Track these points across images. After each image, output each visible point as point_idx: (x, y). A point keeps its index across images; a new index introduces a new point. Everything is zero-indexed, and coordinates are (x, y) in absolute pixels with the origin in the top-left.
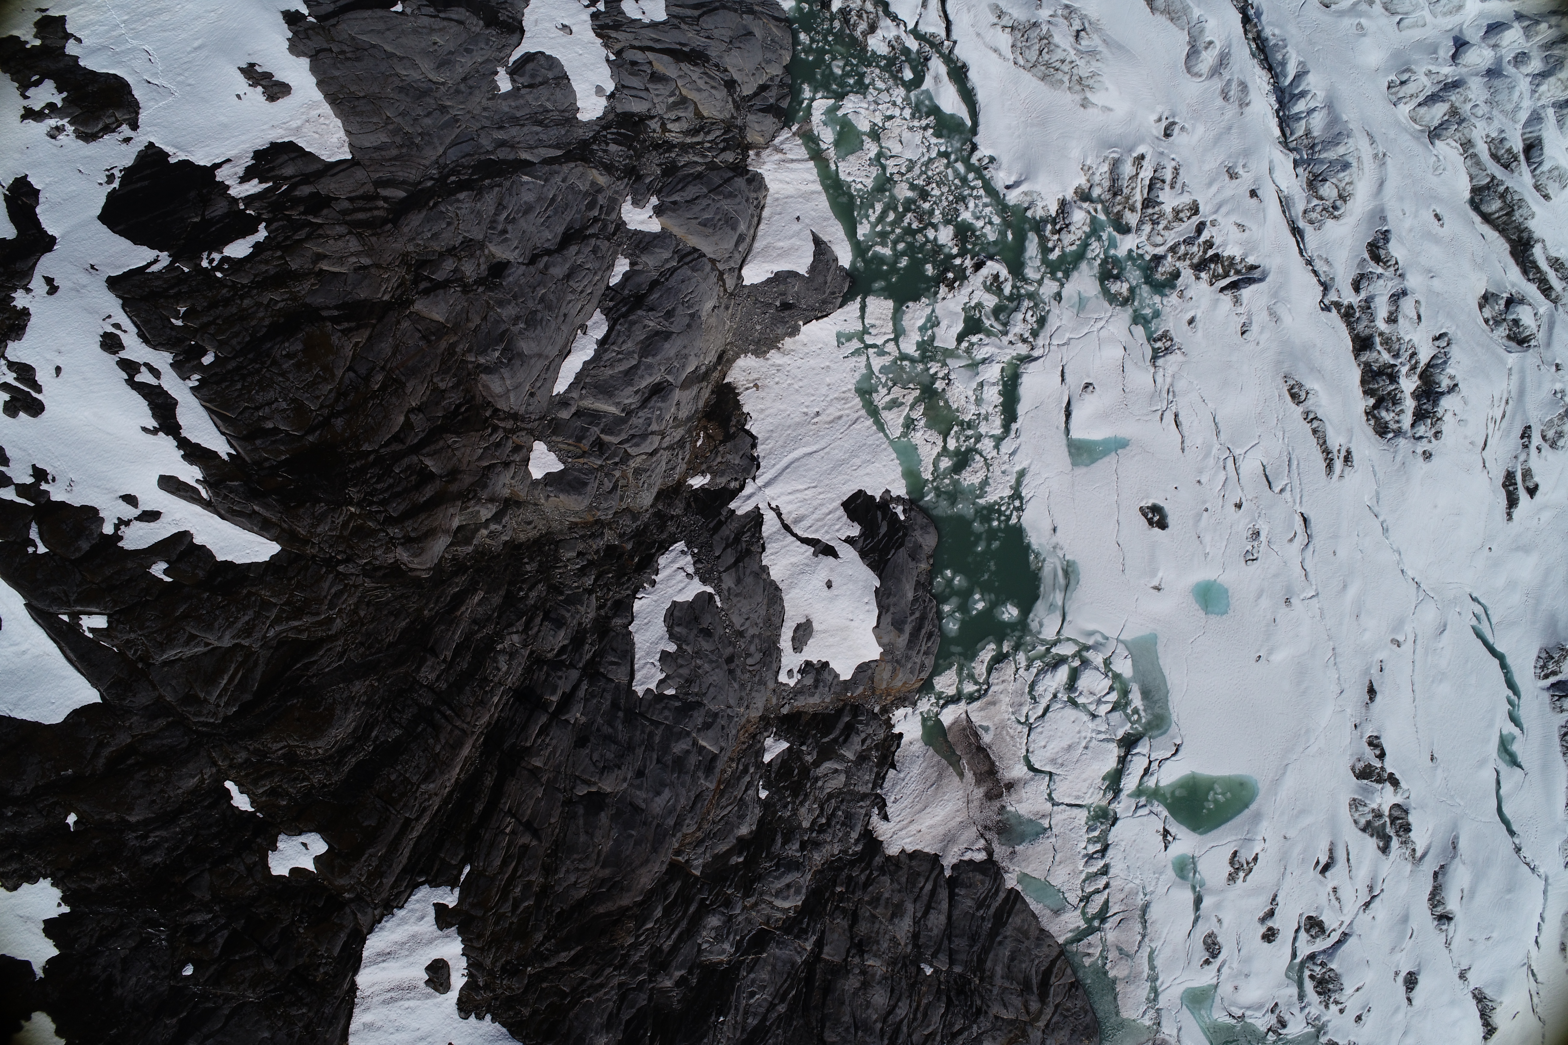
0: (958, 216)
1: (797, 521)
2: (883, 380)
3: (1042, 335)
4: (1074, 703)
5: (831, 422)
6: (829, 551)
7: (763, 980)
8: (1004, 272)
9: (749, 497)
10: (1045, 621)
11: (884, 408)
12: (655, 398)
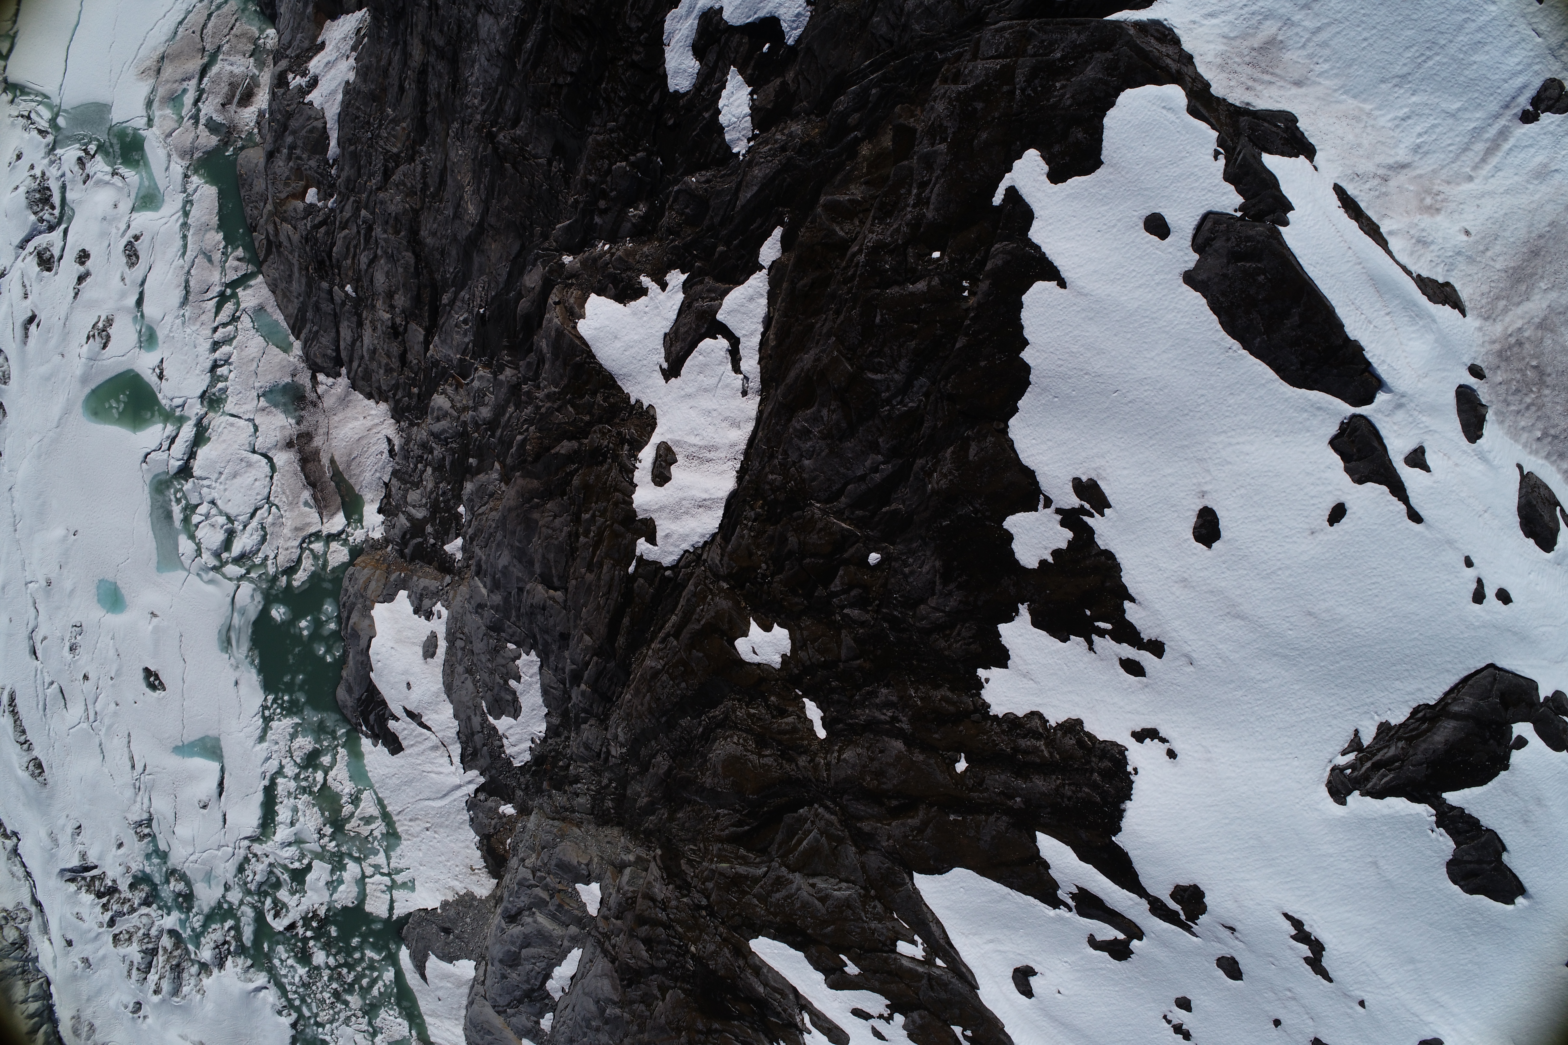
0: (309, 971)
1: (435, 748)
2: (376, 843)
3: (241, 858)
4: (229, 518)
5: (417, 819)
6: (410, 714)
7: (458, 333)
8: (269, 918)
9: (470, 782)
10: (249, 600)
11: (377, 818)
12: (513, 912)
